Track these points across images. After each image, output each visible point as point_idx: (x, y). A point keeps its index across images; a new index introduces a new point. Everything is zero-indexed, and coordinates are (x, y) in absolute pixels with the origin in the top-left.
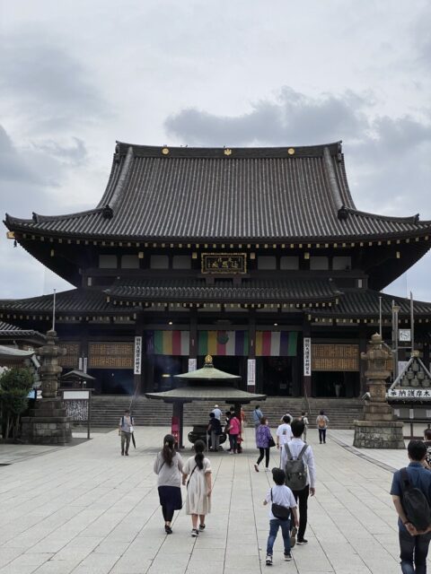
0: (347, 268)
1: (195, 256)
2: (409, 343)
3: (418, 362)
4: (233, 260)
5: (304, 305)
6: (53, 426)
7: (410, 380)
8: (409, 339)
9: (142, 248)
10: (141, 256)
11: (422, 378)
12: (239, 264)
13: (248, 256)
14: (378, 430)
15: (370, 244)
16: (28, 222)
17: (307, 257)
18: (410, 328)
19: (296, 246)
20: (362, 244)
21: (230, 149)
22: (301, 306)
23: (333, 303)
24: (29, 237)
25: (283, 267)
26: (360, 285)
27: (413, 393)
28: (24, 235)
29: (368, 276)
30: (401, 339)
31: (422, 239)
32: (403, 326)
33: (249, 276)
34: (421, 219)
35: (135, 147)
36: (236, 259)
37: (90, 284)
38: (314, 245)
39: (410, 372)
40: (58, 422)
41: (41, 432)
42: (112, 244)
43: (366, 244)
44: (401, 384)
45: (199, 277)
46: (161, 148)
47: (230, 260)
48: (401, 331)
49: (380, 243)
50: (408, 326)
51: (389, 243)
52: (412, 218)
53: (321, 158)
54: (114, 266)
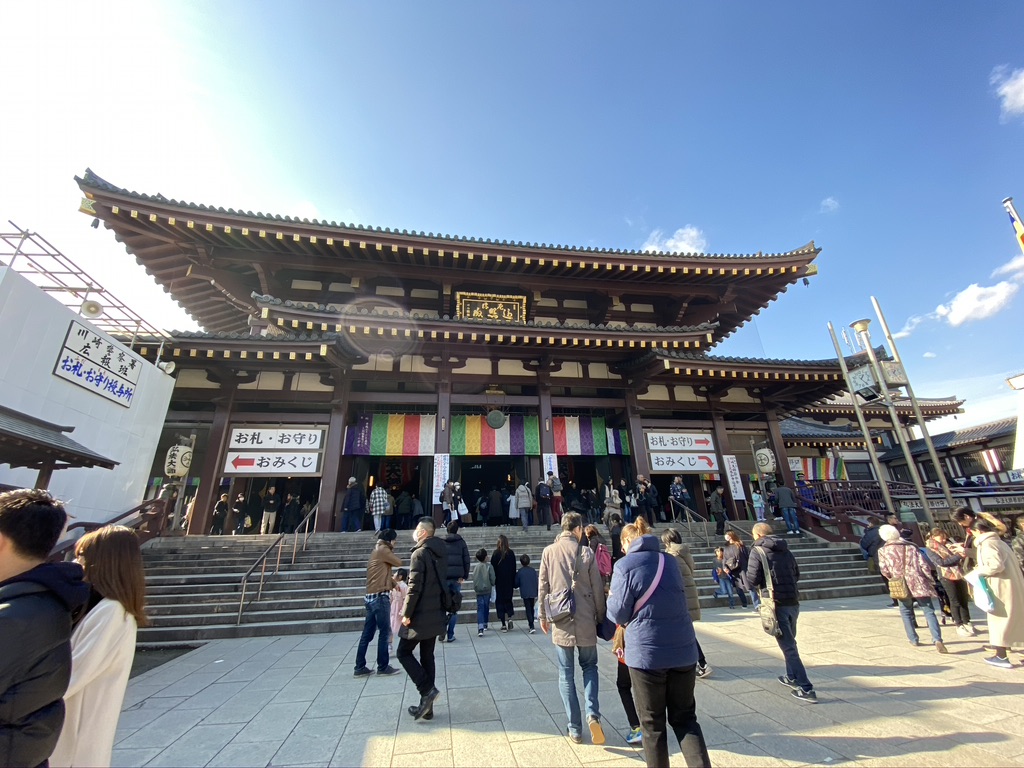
1: (447, 291)
4: (505, 306)
5: (654, 344)
12: (515, 313)
23: (702, 343)
24: (124, 213)
28: (115, 210)
47: (500, 306)
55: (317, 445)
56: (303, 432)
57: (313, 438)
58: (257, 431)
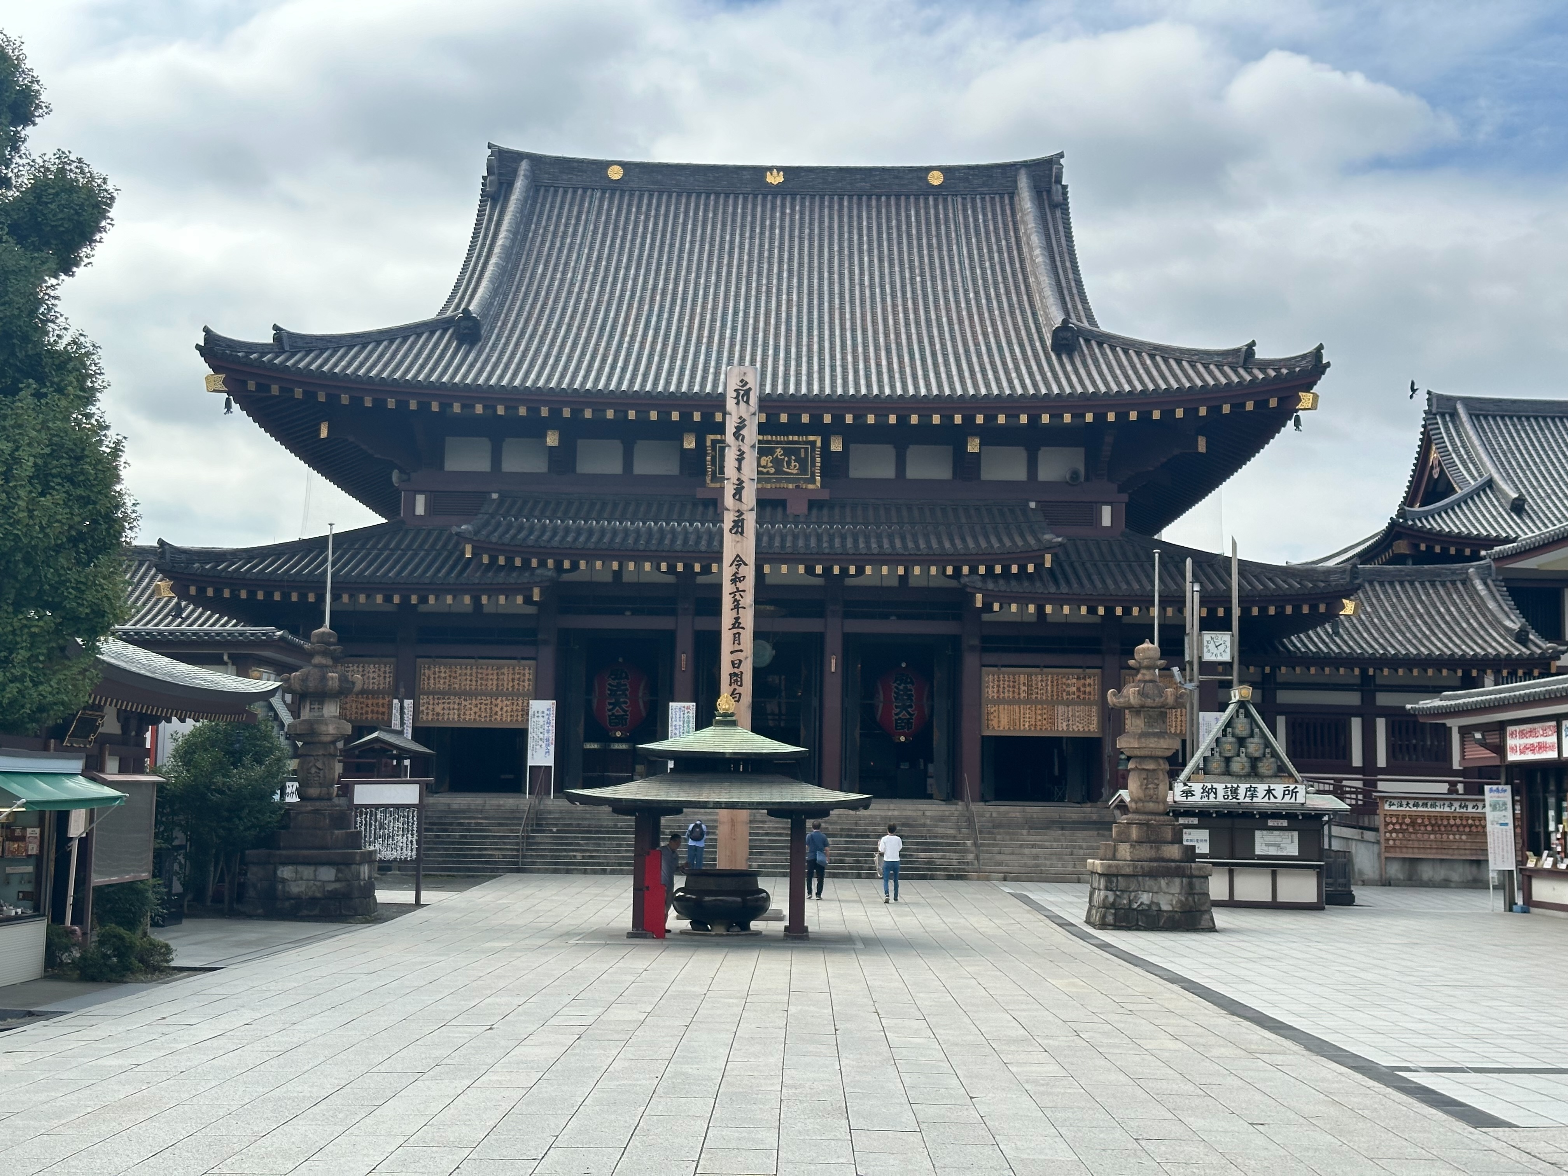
0: (1075, 475)
1: (690, 443)
2: (1227, 666)
3: (1248, 715)
4: (787, 452)
5: (966, 570)
6: (327, 874)
7: (1228, 760)
8: (1227, 658)
9: (555, 421)
10: (552, 439)
11: (1257, 755)
12: (803, 463)
13: (826, 444)
14: (1149, 882)
15: (1133, 416)
16: (262, 348)
17: (973, 446)
18: (1229, 628)
19: (947, 418)
20: (1111, 417)
21: (779, 169)
22: (957, 571)
23: (1039, 566)
24: (263, 387)
25: (912, 473)
26: (1106, 520)
27: (1235, 791)
28: (252, 385)
29: (1125, 497)
30: (1208, 657)
31: (1262, 404)
32: (1210, 623)
33: (825, 495)
34: (1261, 354)
35: (536, 160)
36: (794, 452)
37: (420, 510)
38: (990, 418)
39: (1230, 739)
40: (343, 863)
41: (295, 889)
42: (479, 409)
43: (1122, 416)
44: (1205, 770)
45: (700, 494)
46: (606, 165)
47: (779, 452)
48: (1207, 636)
49: (1156, 415)
50: (1224, 625)
51: (1180, 413)
52: (1236, 351)
53: (1011, 199)
54: (483, 465)
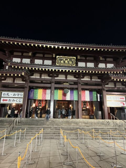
1: (54, 56)
23: (123, 72)
36: (71, 60)
47: (68, 60)
55: (22, 97)
56: (19, 93)
57: (21, 95)
58: (8, 93)
